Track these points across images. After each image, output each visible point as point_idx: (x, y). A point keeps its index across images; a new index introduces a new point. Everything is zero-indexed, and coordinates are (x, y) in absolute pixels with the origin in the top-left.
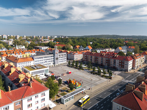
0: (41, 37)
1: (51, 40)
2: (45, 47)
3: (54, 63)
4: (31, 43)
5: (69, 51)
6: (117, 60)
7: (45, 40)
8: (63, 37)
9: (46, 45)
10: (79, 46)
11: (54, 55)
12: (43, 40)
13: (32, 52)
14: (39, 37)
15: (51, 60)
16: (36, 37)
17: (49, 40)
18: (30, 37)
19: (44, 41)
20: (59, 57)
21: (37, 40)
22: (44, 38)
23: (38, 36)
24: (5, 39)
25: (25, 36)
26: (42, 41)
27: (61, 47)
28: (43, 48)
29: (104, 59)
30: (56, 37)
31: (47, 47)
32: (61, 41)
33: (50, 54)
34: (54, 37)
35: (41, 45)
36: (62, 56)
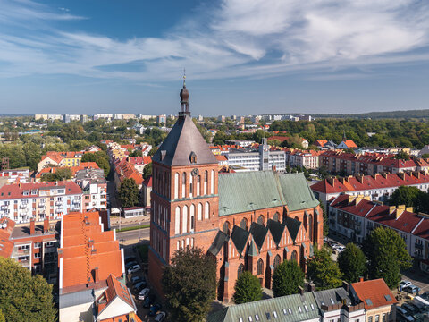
0: (239, 118)
1: (263, 126)
2: (246, 143)
3: (261, 169)
4: (217, 135)
5: (292, 150)
6: (378, 166)
7: (248, 126)
8: (297, 119)
9: (248, 138)
10: (326, 141)
11: (261, 154)
12: (243, 128)
13: (222, 150)
14: (235, 118)
15: (255, 163)
16: (227, 119)
17: (259, 126)
18: (212, 119)
19: (247, 129)
20: (270, 158)
21: (230, 126)
22: (247, 121)
23: (232, 117)
24: (162, 125)
25: (201, 118)
26: (240, 130)
27: (279, 141)
28: (242, 143)
29: (358, 164)
30: (278, 118)
31: (250, 143)
32: (289, 128)
33: (254, 151)
34: (273, 116)
35: (238, 137)
36: (276, 157)
